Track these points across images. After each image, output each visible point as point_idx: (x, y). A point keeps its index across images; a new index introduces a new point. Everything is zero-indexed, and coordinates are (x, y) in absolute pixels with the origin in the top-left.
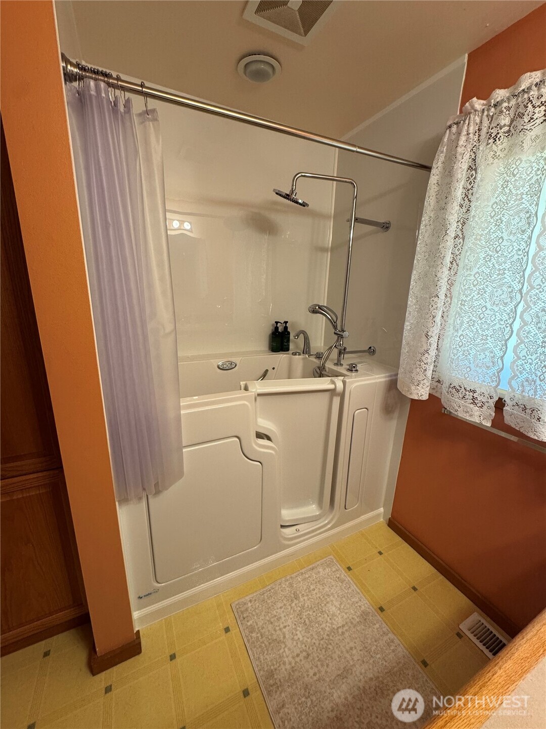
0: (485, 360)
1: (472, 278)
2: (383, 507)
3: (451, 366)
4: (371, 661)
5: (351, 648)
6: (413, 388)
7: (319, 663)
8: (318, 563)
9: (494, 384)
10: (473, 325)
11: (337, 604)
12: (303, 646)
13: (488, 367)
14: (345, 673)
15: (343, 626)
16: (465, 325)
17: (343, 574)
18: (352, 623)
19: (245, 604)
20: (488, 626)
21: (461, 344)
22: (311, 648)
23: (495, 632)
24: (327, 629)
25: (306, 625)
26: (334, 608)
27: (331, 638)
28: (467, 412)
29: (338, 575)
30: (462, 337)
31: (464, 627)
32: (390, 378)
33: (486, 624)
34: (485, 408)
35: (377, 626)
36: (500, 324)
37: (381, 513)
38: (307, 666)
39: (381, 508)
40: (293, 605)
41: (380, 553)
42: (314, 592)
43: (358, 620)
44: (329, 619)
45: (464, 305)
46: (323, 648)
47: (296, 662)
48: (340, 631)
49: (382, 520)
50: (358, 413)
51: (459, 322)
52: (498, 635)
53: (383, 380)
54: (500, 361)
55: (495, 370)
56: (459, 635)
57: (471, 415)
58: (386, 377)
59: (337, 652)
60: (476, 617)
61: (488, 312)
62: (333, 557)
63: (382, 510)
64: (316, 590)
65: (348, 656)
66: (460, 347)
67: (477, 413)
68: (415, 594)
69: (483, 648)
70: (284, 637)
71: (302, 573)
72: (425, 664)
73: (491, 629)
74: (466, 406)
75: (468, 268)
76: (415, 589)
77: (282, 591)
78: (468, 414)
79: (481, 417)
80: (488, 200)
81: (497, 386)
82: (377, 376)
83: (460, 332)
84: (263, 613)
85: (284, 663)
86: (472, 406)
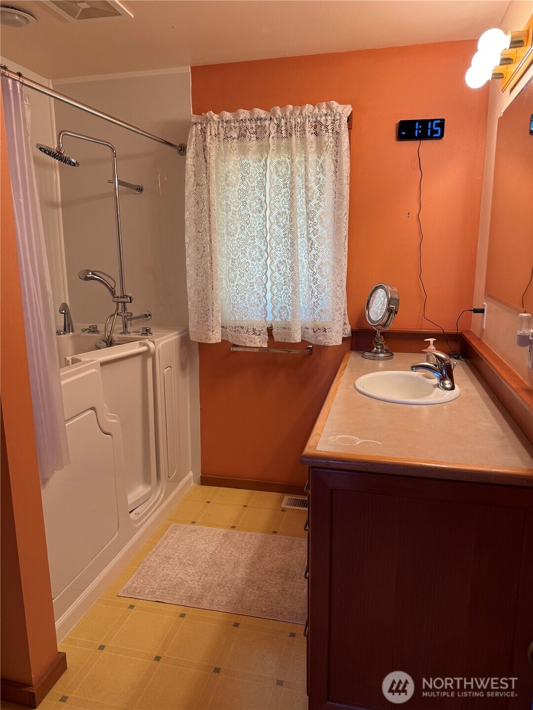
0: (255, 301)
1: (236, 242)
2: (192, 470)
3: (233, 310)
4: (247, 550)
5: (231, 554)
6: (210, 334)
7: (217, 572)
8: (167, 533)
9: (264, 316)
10: (243, 277)
11: (203, 542)
12: (199, 573)
13: (258, 305)
14: (237, 564)
15: (217, 549)
16: (238, 277)
17: (193, 527)
18: (221, 544)
19: (130, 587)
20: (295, 498)
21: (238, 291)
22: (205, 571)
23: (299, 498)
24: (207, 556)
25: (191, 564)
26: (202, 546)
27: (214, 558)
28: (252, 341)
29: (189, 530)
30: (237, 287)
31: (284, 506)
32: (182, 334)
33: (293, 498)
34: (262, 334)
35: (237, 535)
36: (259, 274)
37: (191, 476)
38: (210, 578)
39: (190, 472)
40: (171, 563)
41: (208, 502)
42: (180, 548)
43: (223, 540)
44: (204, 552)
45: (234, 262)
46: (213, 565)
47: (202, 582)
48: (217, 552)
49: (193, 484)
50: (167, 371)
51: (233, 275)
52: (301, 499)
53: (176, 337)
54: (264, 299)
55: (262, 306)
56: (284, 510)
57: (254, 343)
58: (177, 334)
59: (224, 561)
60: (287, 497)
61: (250, 266)
62: (175, 524)
63: (191, 473)
64: (181, 546)
65: (232, 558)
66: (238, 294)
67: (258, 340)
68: (247, 508)
69: (298, 508)
70: (182, 579)
71: (159, 545)
72: (275, 532)
73: (297, 498)
74: (250, 337)
75: (232, 234)
76: (245, 506)
77: (153, 562)
78: (252, 343)
79: (260, 342)
80: (235, 186)
81: (266, 317)
82: (172, 334)
83: (236, 283)
84: (152, 581)
85: (195, 588)
86: (254, 336)
